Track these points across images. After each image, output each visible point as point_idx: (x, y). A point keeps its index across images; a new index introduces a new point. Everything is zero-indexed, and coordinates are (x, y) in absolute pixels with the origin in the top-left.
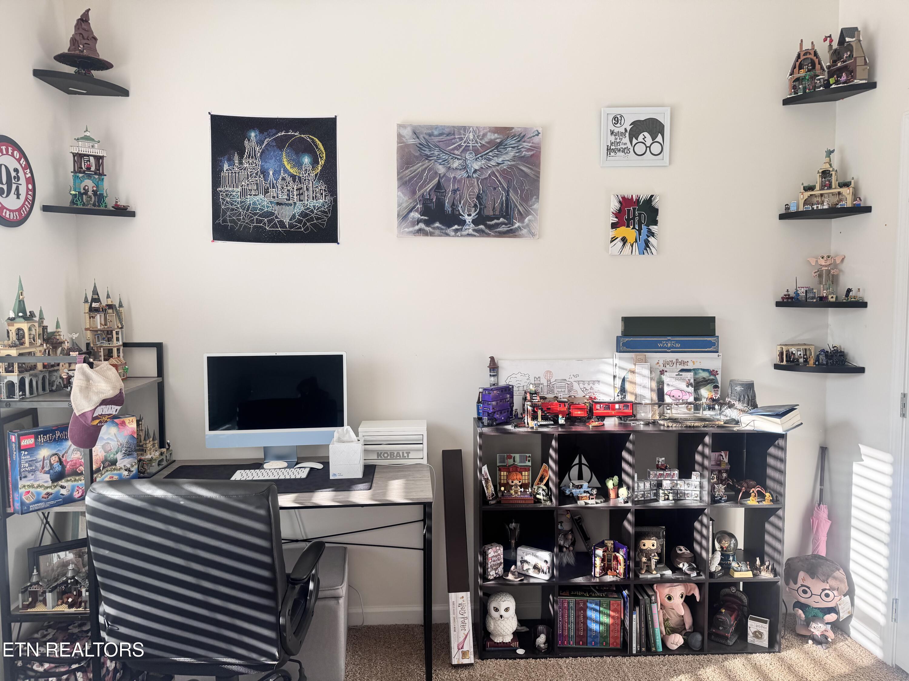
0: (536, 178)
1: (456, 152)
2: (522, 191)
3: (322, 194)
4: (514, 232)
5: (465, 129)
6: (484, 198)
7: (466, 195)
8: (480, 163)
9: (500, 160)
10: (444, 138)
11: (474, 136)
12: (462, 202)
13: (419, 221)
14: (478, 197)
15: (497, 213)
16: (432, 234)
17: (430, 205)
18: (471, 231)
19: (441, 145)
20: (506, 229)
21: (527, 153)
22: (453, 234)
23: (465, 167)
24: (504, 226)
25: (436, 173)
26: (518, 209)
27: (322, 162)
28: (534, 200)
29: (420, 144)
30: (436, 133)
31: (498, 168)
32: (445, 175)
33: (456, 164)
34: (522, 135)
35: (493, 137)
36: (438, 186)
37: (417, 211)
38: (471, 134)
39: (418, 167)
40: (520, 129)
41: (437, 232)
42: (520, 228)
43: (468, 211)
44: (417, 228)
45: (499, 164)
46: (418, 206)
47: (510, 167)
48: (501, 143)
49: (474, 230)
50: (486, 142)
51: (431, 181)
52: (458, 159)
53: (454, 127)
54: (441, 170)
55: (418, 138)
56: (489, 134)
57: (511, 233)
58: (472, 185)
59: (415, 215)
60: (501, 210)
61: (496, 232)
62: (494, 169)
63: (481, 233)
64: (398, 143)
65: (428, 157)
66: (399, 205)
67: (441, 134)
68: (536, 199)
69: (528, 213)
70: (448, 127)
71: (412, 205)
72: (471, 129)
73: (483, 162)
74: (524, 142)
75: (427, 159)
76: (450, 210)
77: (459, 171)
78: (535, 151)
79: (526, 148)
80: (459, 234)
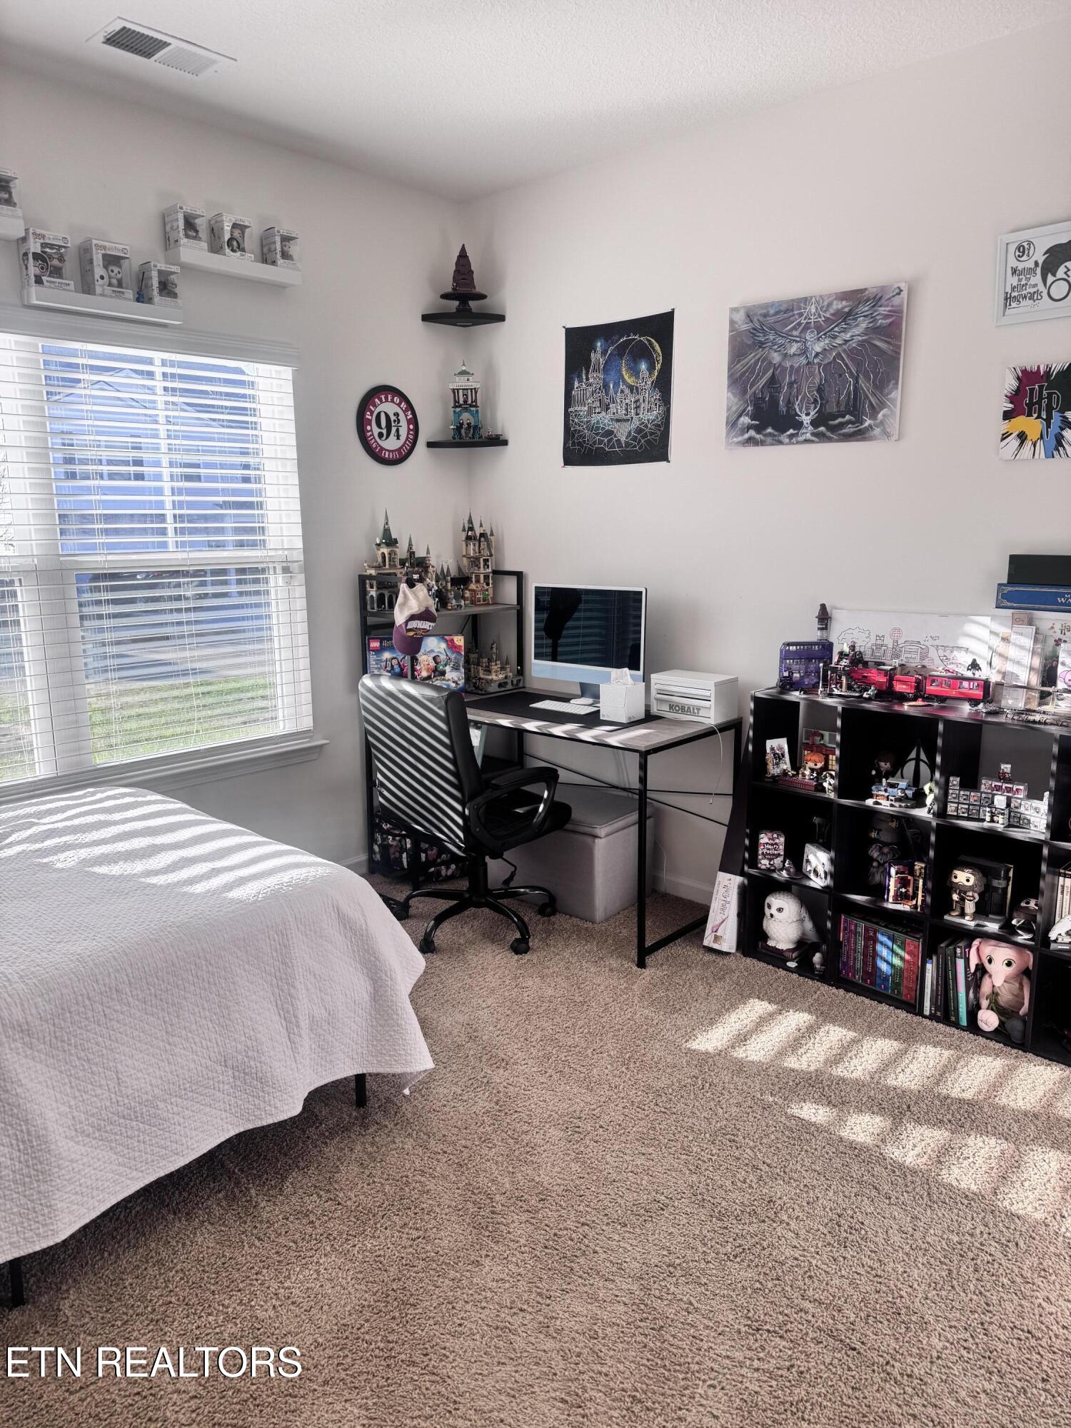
0: (894, 355)
1: (795, 333)
2: (876, 375)
3: (656, 404)
4: (864, 433)
5: (806, 300)
6: (827, 389)
7: (805, 389)
8: (822, 343)
9: (847, 336)
10: (780, 317)
11: (817, 308)
12: (800, 398)
13: (749, 427)
14: (820, 390)
15: (842, 408)
16: (762, 443)
17: (762, 406)
18: (808, 436)
19: (778, 326)
20: (852, 430)
21: (884, 322)
22: (787, 440)
23: (804, 352)
24: (850, 426)
25: (770, 363)
26: (870, 401)
27: (658, 367)
28: (891, 386)
29: (754, 329)
30: (772, 312)
31: (845, 347)
32: (780, 365)
33: (794, 349)
34: (878, 297)
35: (840, 307)
36: (773, 380)
37: (747, 415)
38: (813, 306)
39: (751, 358)
40: (875, 290)
41: (769, 440)
42: (871, 427)
43: (806, 409)
44: (746, 436)
45: (846, 341)
46: (749, 408)
47: (861, 343)
48: (849, 314)
49: (813, 434)
50: (832, 315)
51: (764, 374)
52: (797, 342)
53: (793, 300)
54: (776, 358)
55: (752, 321)
56: (835, 302)
57: (860, 435)
58: (812, 374)
59: (745, 420)
60: (847, 404)
61: (840, 434)
62: (840, 349)
63: (821, 437)
64: (731, 331)
65: (761, 344)
66: (729, 409)
67: (777, 313)
68: (894, 384)
69: (883, 405)
70: (787, 302)
71: (742, 408)
72: (813, 300)
73: (827, 341)
74: (881, 306)
75: (760, 347)
76: (784, 410)
77: (797, 357)
78: (894, 318)
79: (882, 314)
80: (794, 440)
